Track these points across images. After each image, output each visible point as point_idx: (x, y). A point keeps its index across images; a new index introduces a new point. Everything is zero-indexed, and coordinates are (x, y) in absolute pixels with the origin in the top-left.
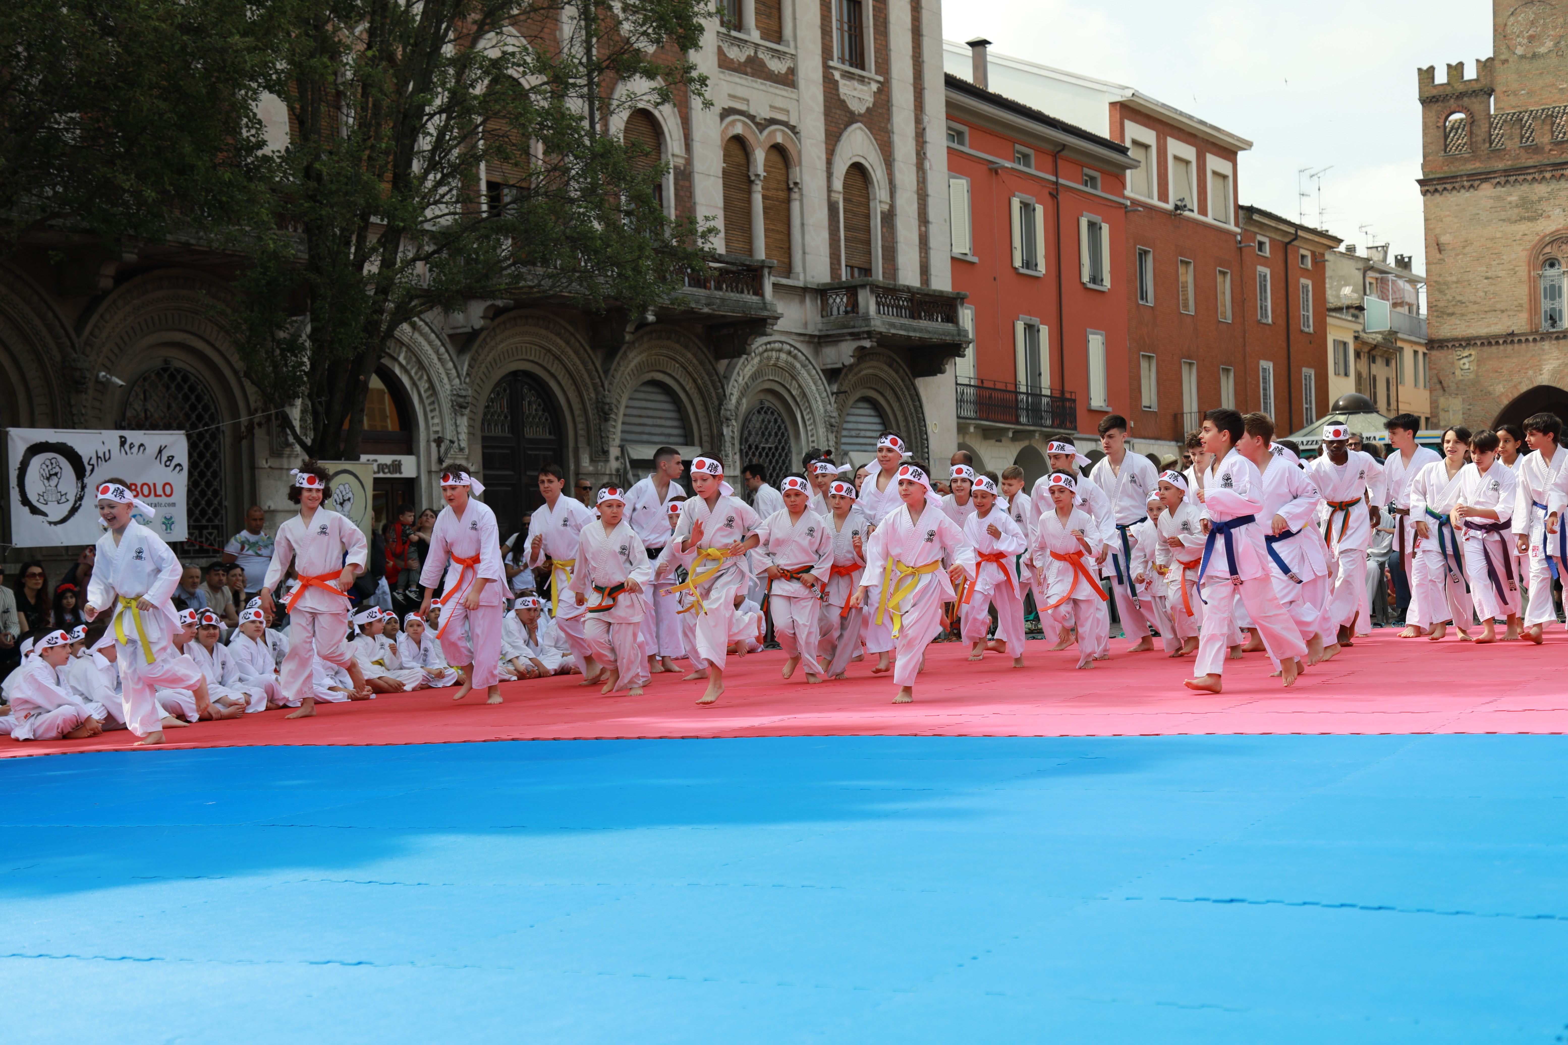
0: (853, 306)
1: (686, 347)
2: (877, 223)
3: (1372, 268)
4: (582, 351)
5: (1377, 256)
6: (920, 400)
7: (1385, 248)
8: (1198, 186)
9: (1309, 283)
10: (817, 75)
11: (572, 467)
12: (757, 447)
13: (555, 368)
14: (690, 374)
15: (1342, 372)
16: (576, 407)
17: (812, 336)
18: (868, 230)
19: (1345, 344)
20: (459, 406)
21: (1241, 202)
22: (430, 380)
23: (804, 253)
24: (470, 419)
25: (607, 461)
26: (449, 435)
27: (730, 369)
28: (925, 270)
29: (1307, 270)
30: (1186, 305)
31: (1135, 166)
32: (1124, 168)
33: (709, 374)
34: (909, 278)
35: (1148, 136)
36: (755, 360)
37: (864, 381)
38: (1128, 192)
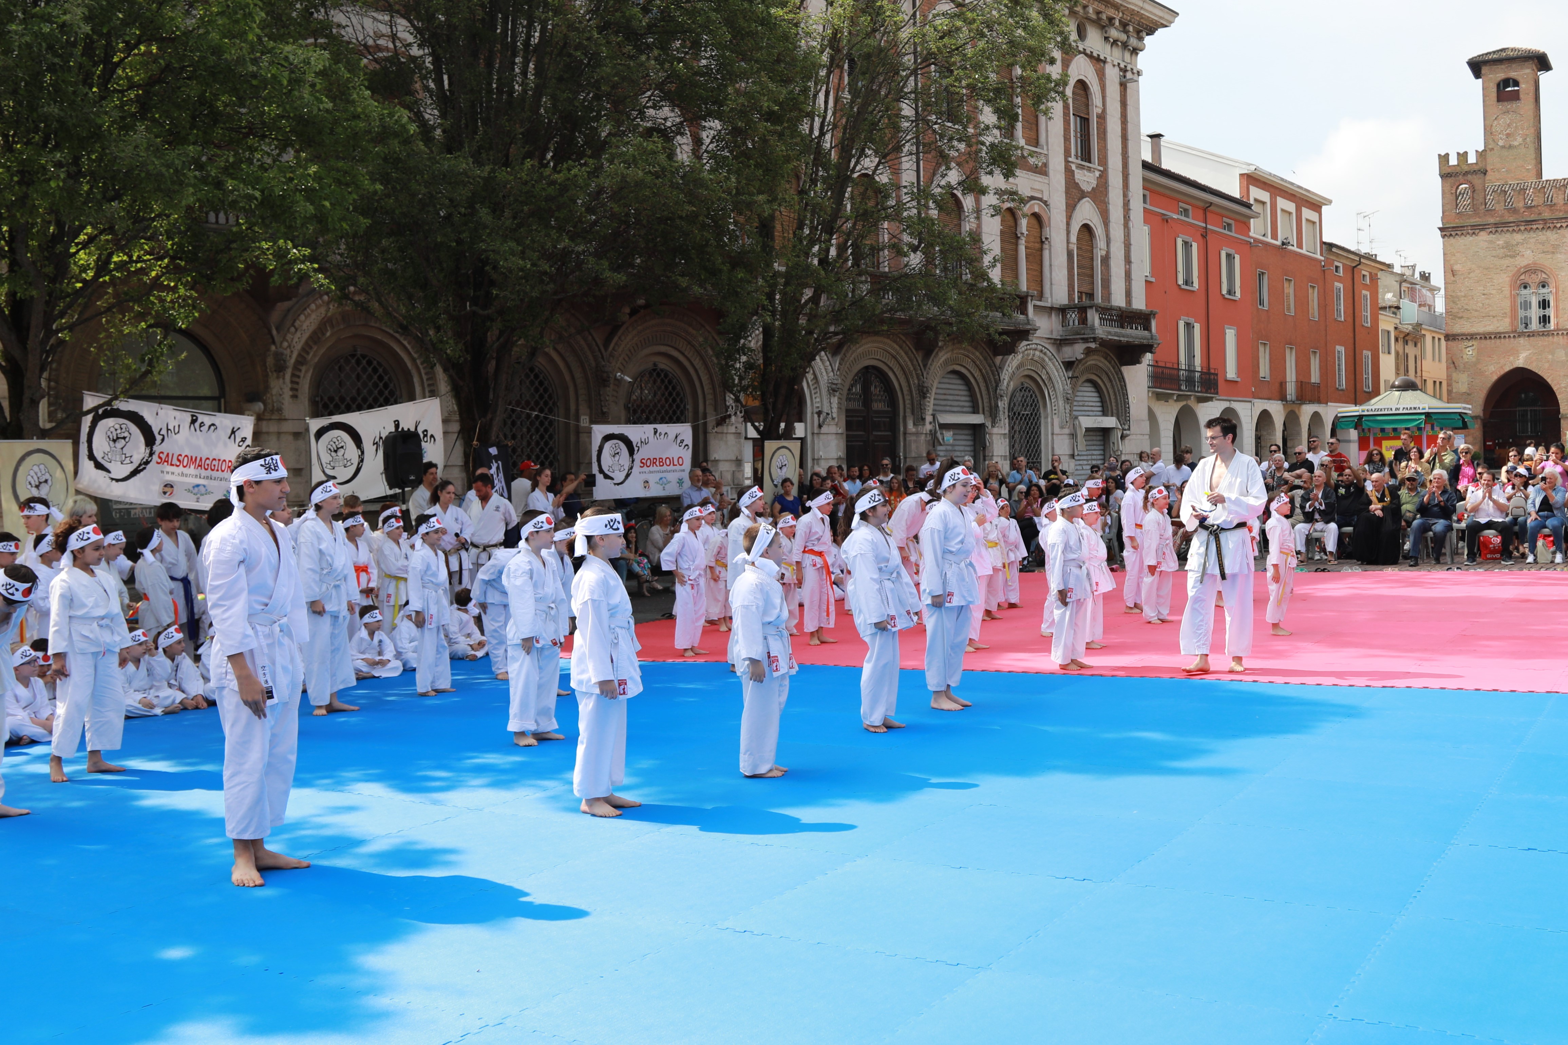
0: (1083, 321)
1: (976, 348)
2: (1098, 263)
3: (1405, 281)
4: (909, 352)
5: (1408, 273)
6: (1124, 382)
7: (1413, 267)
8: (1297, 229)
9: (1368, 293)
10: (1061, 167)
11: (902, 429)
12: (1019, 414)
13: (892, 363)
14: (977, 366)
15: (1387, 352)
16: (905, 389)
17: (1055, 340)
18: (1092, 269)
19: (1389, 332)
20: (833, 390)
21: (1324, 240)
22: (814, 374)
23: (1051, 285)
24: (839, 398)
25: (924, 425)
26: (826, 409)
27: (1003, 362)
28: (1128, 294)
29: (1366, 285)
30: (1289, 309)
31: (1256, 216)
32: (1250, 217)
33: (990, 366)
34: (1118, 300)
35: (1265, 196)
36: (1020, 356)
37: (1089, 369)
38: (1252, 234)
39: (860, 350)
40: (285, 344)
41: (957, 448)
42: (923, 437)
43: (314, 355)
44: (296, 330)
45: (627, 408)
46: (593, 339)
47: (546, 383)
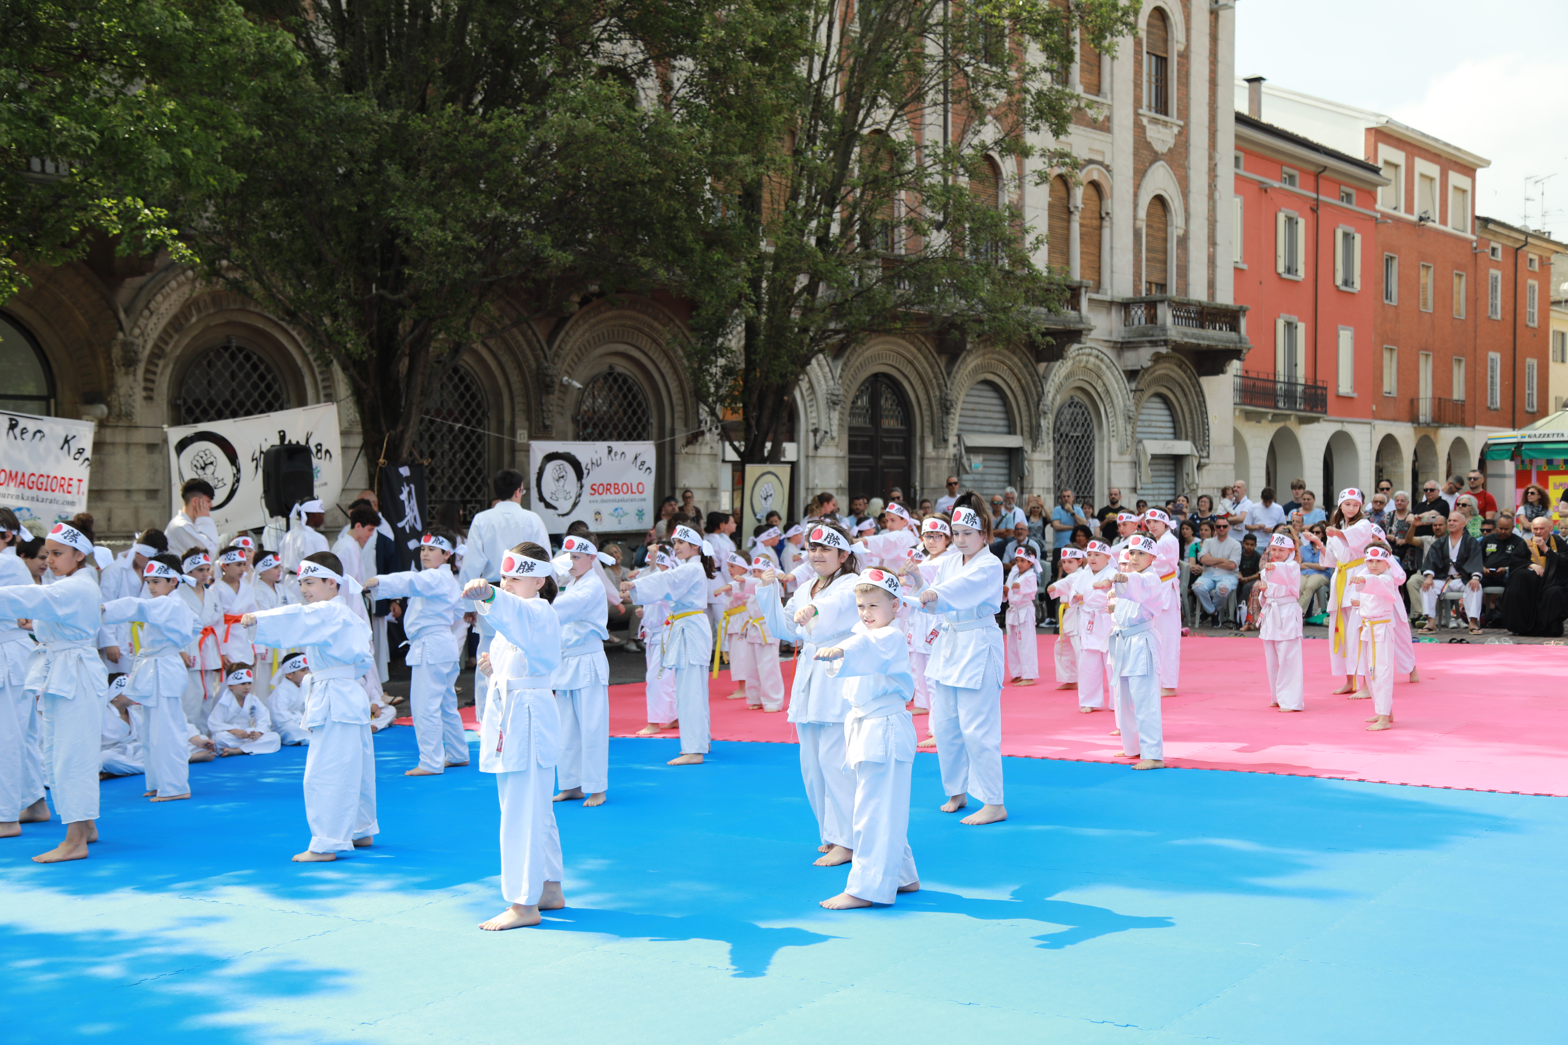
0: (1152, 318)
1: (1014, 353)
2: (1173, 245)
4: (930, 357)
6: (1203, 396)
8: (1441, 199)
9: (1536, 283)
10: (1129, 121)
11: (918, 452)
12: (1067, 436)
13: (908, 370)
14: (1015, 375)
15: (1559, 358)
16: (924, 402)
17: (1115, 342)
18: (1165, 252)
19: (1563, 334)
20: (833, 403)
21: (1478, 213)
22: (810, 382)
23: (1112, 272)
24: (841, 413)
25: (946, 447)
26: (824, 427)
27: (1048, 370)
28: (1211, 285)
29: (1534, 272)
30: (1425, 304)
31: (1386, 183)
32: (1376, 185)
33: (1031, 375)
34: (1198, 293)
35: (1398, 156)
36: (1069, 363)
37: (1158, 380)
38: (1379, 206)
39: (868, 353)
40: (137, 331)
41: (987, 477)
42: (945, 463)
43: (175, 346)
44: (152, 313)
45: (575, 421)
46: (534, 333)
47: (474, 388)
